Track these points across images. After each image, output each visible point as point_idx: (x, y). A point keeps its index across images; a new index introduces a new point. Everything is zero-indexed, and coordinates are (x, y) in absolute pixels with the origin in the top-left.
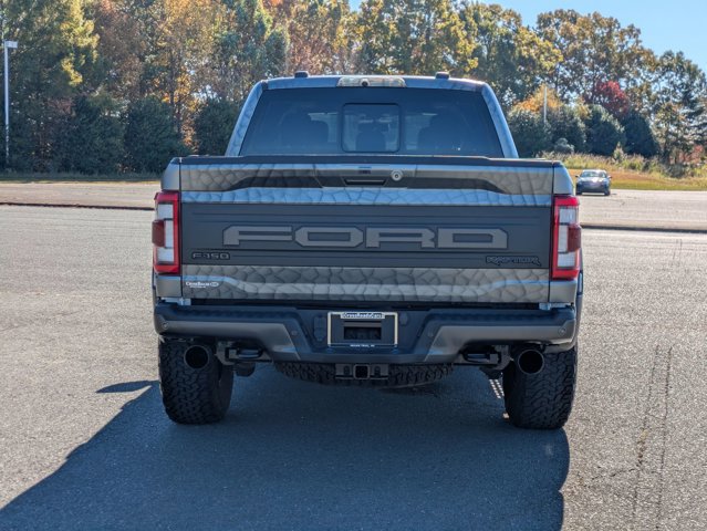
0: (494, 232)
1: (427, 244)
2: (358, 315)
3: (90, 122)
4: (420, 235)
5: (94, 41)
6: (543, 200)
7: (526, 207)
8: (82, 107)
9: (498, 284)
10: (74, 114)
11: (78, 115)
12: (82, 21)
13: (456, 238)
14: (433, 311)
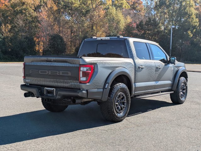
0: (69, 72)
1: (58, 74)
2: (49, 89)
3: (194, 47)
4: (57, 72)
5: (198, 24)
6: (78, 66)
7: (75, 67)
8: (192, 43)
9: (71, 84)
10: (190, 45)
11: (191, 45)
12: (195, 19)
13: (63, 73)
14: (61, 89)
